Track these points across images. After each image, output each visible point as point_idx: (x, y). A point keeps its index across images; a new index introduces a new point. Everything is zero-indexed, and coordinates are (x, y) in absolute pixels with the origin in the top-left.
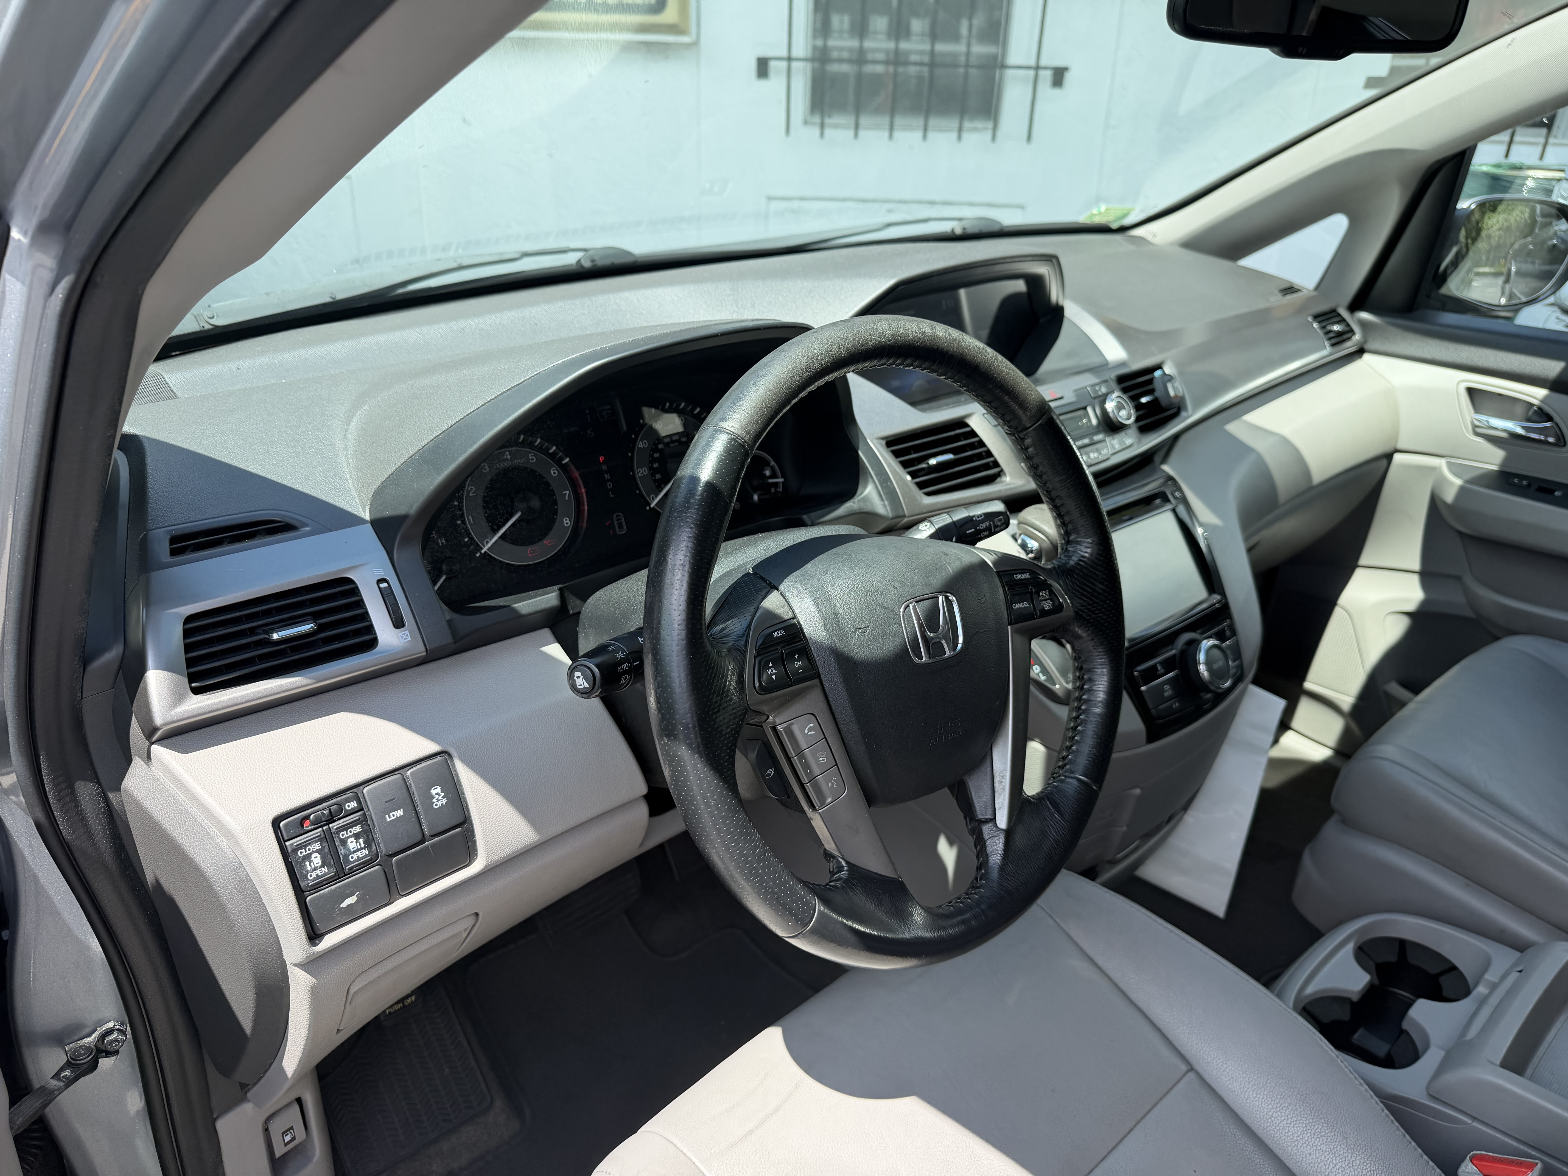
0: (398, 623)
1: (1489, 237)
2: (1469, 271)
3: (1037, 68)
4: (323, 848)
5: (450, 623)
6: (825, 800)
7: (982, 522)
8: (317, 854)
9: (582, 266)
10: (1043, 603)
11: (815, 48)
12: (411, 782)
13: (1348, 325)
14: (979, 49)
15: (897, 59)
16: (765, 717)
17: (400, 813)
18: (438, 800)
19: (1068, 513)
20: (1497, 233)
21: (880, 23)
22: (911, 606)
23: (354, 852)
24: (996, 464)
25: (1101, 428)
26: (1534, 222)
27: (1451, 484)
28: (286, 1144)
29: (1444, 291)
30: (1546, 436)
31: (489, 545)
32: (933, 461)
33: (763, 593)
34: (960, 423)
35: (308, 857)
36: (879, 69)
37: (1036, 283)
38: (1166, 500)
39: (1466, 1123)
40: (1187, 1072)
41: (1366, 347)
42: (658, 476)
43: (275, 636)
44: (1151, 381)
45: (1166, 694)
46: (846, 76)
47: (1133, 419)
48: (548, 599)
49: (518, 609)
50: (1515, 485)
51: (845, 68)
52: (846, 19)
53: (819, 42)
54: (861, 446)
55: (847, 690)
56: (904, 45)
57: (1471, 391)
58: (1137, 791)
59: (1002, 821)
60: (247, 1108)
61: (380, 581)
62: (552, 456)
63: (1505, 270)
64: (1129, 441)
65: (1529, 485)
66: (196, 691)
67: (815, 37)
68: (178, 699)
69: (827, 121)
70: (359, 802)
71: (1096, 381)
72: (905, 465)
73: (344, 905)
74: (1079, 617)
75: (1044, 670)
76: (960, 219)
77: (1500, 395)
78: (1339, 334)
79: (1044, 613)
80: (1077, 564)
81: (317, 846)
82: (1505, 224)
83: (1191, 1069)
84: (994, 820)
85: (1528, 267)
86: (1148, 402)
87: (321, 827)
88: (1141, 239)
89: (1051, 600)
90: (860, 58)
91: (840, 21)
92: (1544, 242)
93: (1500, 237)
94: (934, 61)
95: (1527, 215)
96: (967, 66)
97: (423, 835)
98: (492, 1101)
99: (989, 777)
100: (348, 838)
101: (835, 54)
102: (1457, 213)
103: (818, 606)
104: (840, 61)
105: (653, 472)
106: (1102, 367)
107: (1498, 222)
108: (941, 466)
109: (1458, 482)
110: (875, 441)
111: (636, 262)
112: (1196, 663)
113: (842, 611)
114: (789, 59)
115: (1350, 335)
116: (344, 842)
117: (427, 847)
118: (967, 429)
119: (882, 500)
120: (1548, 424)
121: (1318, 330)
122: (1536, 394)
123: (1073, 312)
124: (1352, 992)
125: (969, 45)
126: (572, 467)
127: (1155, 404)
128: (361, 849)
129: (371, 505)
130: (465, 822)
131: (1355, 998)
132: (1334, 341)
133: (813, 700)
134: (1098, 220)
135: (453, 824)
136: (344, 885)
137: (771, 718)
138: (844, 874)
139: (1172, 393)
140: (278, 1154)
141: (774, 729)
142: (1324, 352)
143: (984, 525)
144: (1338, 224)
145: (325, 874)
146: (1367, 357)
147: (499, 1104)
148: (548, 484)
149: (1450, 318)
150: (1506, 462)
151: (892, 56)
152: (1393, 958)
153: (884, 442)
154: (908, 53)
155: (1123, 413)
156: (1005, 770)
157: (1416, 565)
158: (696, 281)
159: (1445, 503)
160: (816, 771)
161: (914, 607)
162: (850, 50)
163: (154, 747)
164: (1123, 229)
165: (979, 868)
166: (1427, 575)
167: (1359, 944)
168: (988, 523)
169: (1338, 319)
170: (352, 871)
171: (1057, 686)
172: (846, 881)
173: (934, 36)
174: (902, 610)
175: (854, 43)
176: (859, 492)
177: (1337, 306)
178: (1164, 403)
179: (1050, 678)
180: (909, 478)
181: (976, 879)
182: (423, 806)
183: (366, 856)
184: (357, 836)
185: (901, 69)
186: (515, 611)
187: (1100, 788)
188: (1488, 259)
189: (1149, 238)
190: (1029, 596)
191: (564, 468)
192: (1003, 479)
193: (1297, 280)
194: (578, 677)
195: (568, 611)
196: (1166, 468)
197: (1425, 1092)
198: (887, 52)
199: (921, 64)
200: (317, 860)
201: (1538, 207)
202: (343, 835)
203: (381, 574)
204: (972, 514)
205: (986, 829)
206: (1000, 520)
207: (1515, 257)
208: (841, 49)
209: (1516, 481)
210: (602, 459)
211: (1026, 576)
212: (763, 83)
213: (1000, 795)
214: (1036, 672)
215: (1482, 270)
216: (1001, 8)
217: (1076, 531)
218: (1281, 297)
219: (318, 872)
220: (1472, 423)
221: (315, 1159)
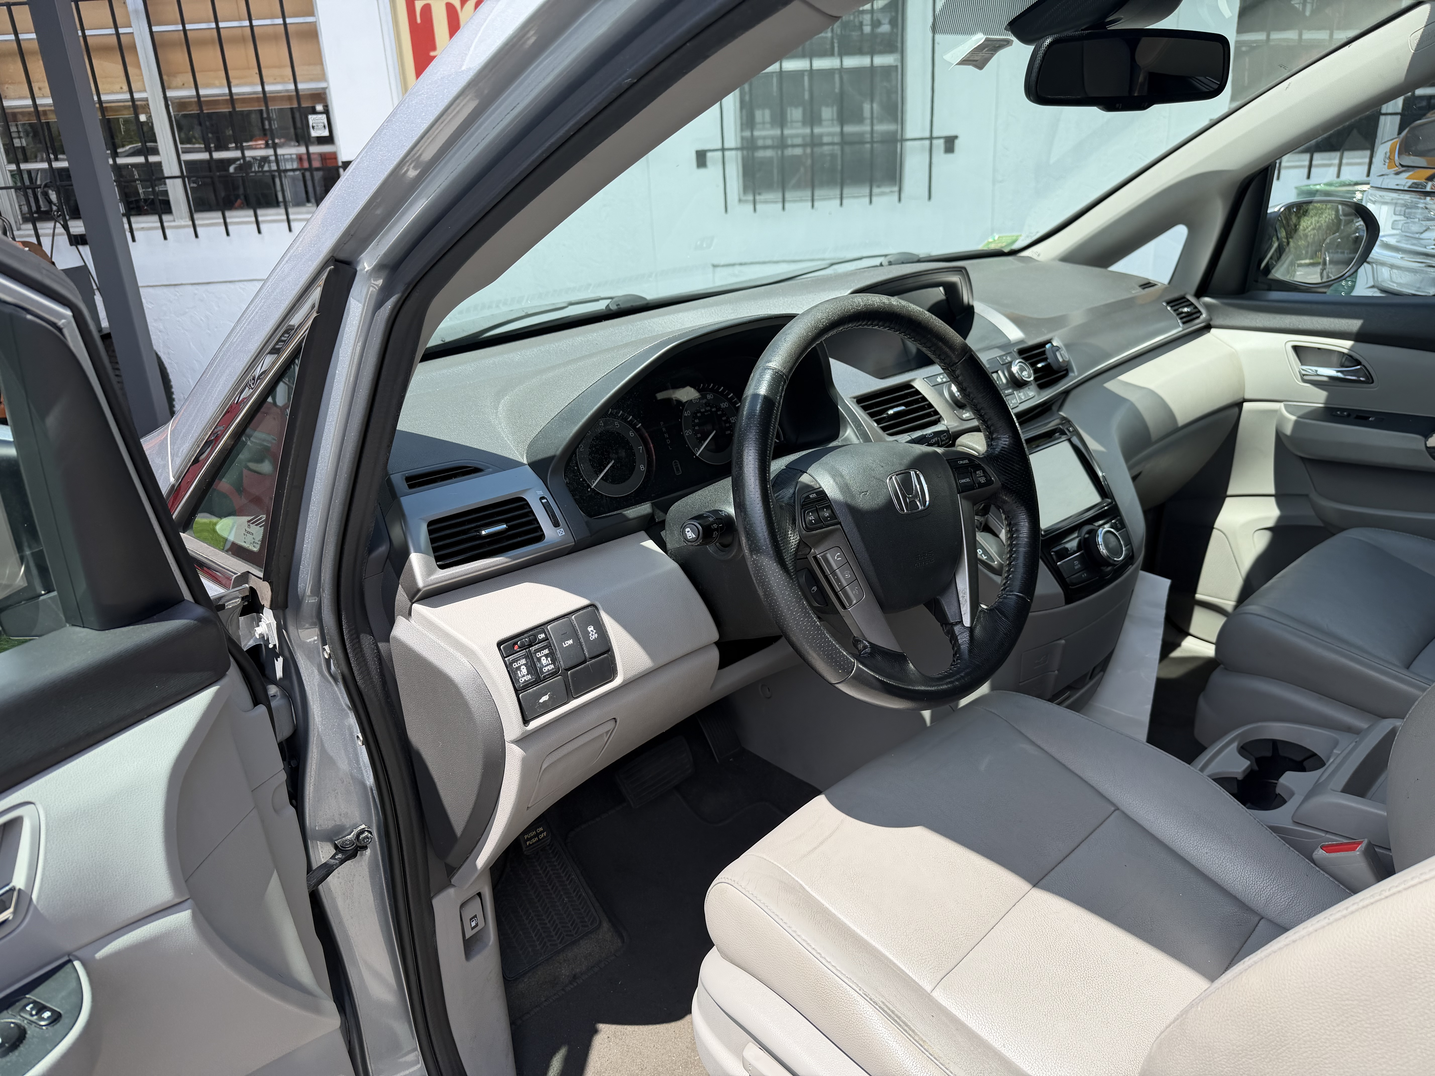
0: (556, 524)
1: (1306, 236)
2: (1292, 264)
3: (931, 138)
4: (527, 662)
5: (587, 523)
6: (852, 602)
7: (932, 438)
8: (523, 667)
9: (611, 310)
10: (980, 479)
11: (743, 138)
12: (575, 623)
13: (1196, 307)
14: (881, 128)
15: (814, 142)
16: (809, 550)
17: (570, 642)
18: (592, 635)
19: (990, 419)
20: (1312, 232)
21: (796, 114)
22: (893, 477)
23: (546, 666)
24: (936, 413)
25: (1010, 385)
26: (1339, 221)
27: (1289, 420)
28: (473, 928)
29: (1270, 276)
30: (1359, 377)
31: (595, 483)
32: (891, 412)
33: (799, 475)
34: (908, 385)
35: (519, 668)
36: (798, 151)
37: (951, 289)
38: (1063, 433)
39: (1321, 837)
40: (1115, 811)
41: (1212, 323)
42: (699, 435)
43: (483, 533)
44: (1044, 353)
45: (1076, 567)
46: (770, 160)
47: (1032, 378)
48: (645, 508)
49: (627, 515)
50: (1338, 416)
51: (769, 153)
52: (767, 113)
53: (747, 134)
54: (839, 403)
55: (859, 531)
56: (817, 130)
57: (1296, 348)
58: (1063, 641)
59: (967, 622)
60: (451, 891)
61: (542, 498)
62: (630, 423)
63: (1321, 261)
64: (1031, 394)
65: (1349, 415)
66: (442, 567)
67: (742, 130)
68: (430, 573)
69: (758, 197)
70: (546, 634)
71: (1003, 353)
72: (872, 415)
73: (541, 701)
74: (1004, 487)
75: (985, 552)
76: (886, 256)
77: (1319, 349)
78: (1189, 314)
79: (981, 485)
80: (999, 452)
81: (523, 661)
82: (1317, 225)
83: (1117, 809)
84: (961, 622)
85: (1339, 256)
86: (1043, 367)
87: (525, 649)
88: (1029, 259)
89: (985, 476)
90: (782, 144)
91: (762, 115)
92: (1349, 235)
93: (1314, 235)
94: (845, 141)
95: (1333, 216)
96: (872, 142)
97: (585, 657)
98: (600, 922)
99: (955, 596)
100: (542, 657)
101: (760, 143)
102: (1268, 216)
103: (834, 480)
104: (765, 148)
105: (696, 433)
106: (1006, 345)
107: (1311, 223)
108: (897, 415)
109: (1293, 418)
110: (849, 399)
111: (647, 304)
112: (1096, 544)
113: (851, 483)
114: (723, 150)
115: (1198, 315)
116: (539, 659)
117: (588, 665)
118: (913, 390)
119: (859, 439)
120: (1359, 367)
121: (1172, 312)
122: (1345, 345)
123: (980, 308)
124: (1237, 773)
125: (872, 125)
126: (643, 430)
127: (1048, 368)
128: (550, 664)
129: (527, 453)
130: (609, 650)
131: (1240, 777)
132: (1185, 320)
133: (837, 539)
134: (993, 247)
135: (602, 651)
136: (541, 687)
137: (812, 550)
138: (868, 650)
139: (1061, 360)
140: (467, 937)
141: (815, 558)
142: (1178, 329)
143: (934, 440)
144: (1179, 233)
145: (529, 680)
146: (1213, 330)
147: (606, 925)
148: (628, 442)
149: (1275, 295)
150: (1328, 399)
151: (808, 140)
152: (1268, 754)
153: (855, 400)
154: (821, 136)
155: (1025, 373)
156: (966, 588)
157: (1272, 490)
158: (704, 307)
159: (1286, 436)
160: (845, 583)
161: (896, 479)
162: (772, 138)
163: (415, 606)
164: (1013, 253)
165: (954, 655)
166: (1281, 497)
167: (1242, 745)
168: (936, 439)
169: (1188, 303)
170: (545, 679)
171: (996, 563)
172: (870, 654)
173: (842, 120)
174: (888, 481)
175: (778, 132)
176: (841, 434)
177: (1185, 294)
178: (1055, 366)
179: (990, 557)
180: (876, 425)
181: (954, 661)
182: (584, 638)
183: (553, 669)
184: (546, 656)
185: (817, 150)
186: (624, 516)
187: (1032, 600)
188: (1307, 252)
189: (1035, 257)
190: (969, 474)
191: (638, 430)
192: (943, 422)
193: (1152, 277)
194: (688, 532)
195: (655, 520)
196: (1061, 413)
197: (1291, 821)
198: (804, 137)
199: (832, 144)
200: (524, 670)
201: (1340, 207)
202: (539, 655)
203: (541, 493)
204: (924, 433)
205: (957, 629)
206: (945, 436)
207: (1327, 249)
208: (764, 138)
209: (1339, 413)
210: (662, 423)
211: (966, 461)
212: (702, 171)
213: (964, 605)
214: (980, 553)
215: (1303, 262)
216: (897, 92)
217: (996, 431)
218: (1142, 290)
219: (525, 678)
220: (1300, 372)
221: (491, 943)
